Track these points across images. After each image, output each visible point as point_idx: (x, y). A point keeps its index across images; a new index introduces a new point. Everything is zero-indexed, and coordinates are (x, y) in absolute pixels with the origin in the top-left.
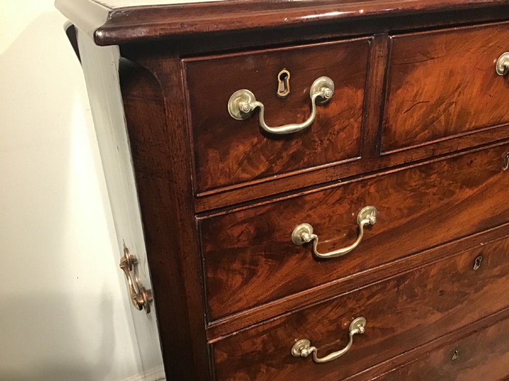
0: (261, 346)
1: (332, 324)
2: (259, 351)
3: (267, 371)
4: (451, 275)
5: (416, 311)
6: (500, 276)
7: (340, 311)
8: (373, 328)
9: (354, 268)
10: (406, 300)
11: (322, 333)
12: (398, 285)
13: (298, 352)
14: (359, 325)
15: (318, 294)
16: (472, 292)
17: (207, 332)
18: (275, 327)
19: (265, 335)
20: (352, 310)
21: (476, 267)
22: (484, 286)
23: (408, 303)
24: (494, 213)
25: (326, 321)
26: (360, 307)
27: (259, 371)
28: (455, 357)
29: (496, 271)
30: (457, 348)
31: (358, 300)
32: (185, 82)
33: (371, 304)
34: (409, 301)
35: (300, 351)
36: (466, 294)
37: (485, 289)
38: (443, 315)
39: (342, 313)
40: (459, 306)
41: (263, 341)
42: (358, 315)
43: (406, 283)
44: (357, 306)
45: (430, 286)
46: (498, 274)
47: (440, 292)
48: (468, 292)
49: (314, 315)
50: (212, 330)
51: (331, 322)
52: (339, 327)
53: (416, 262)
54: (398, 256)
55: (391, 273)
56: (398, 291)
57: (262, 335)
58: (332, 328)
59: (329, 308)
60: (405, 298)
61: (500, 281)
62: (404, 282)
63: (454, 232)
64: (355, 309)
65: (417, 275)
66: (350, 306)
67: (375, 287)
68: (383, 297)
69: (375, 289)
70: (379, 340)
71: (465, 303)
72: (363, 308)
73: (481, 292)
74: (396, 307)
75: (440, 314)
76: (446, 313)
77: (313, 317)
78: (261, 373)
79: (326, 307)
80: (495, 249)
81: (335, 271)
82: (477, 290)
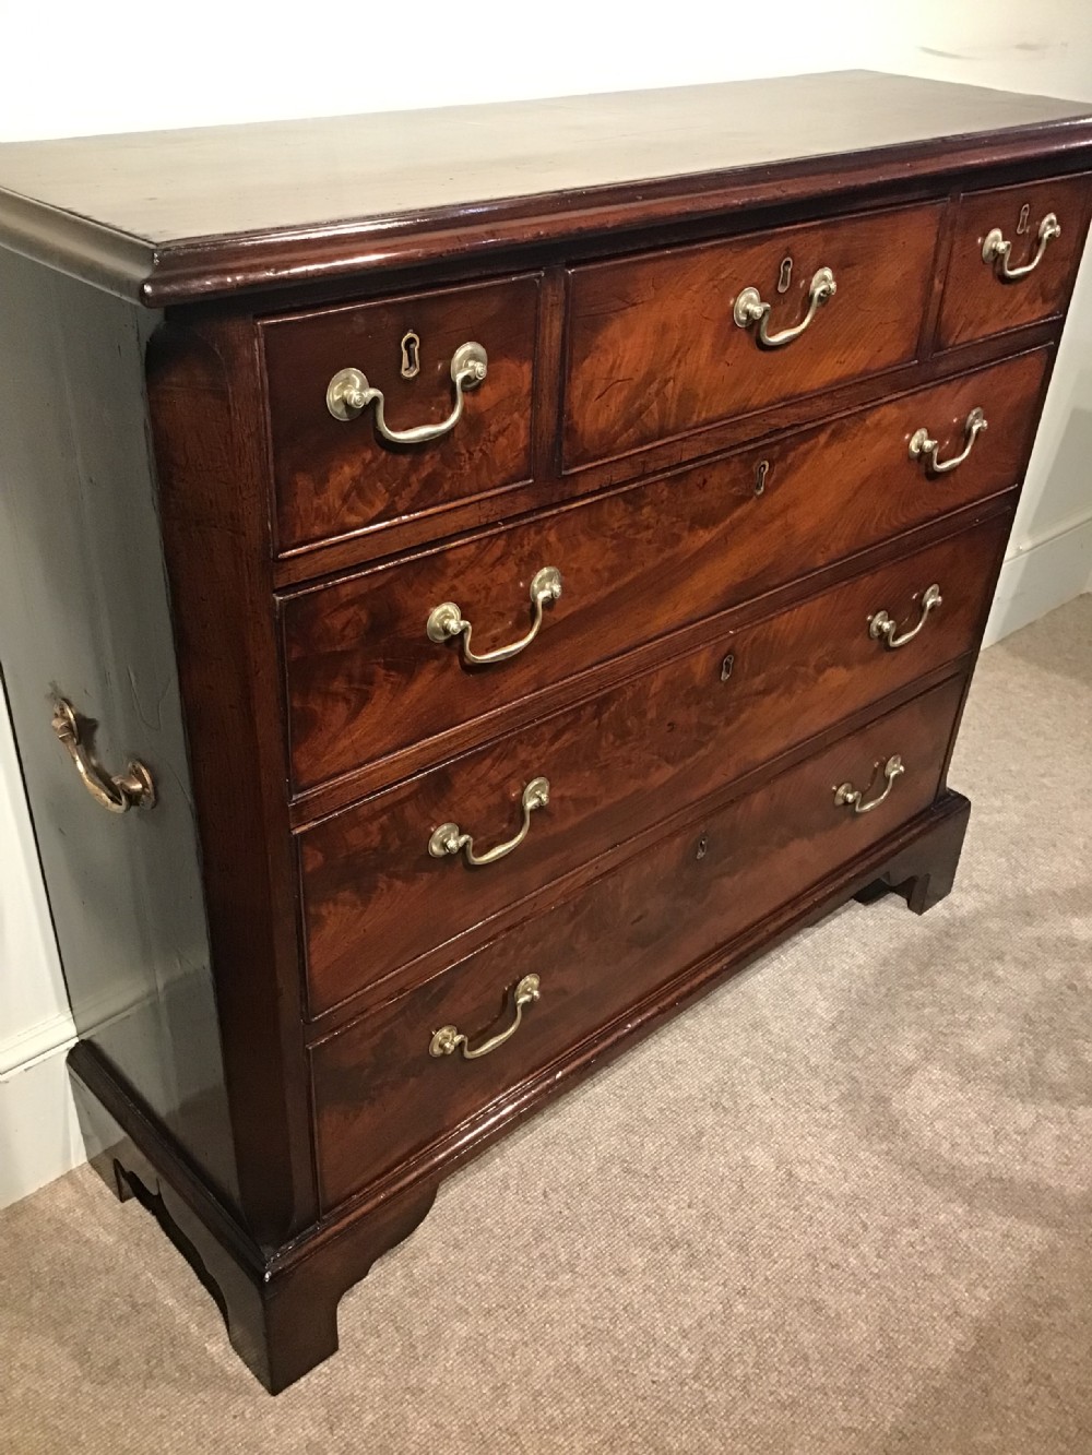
0: (379, 837)
1: (494, 792)
2: (375, 849)
3: (390, 887)
4: (684, 691)
5: (630, 762)
6: (766, 692)
7: (507, 766)
8: (562, 798)
9: (527, 683)
10: (613, 743)
11: (478, 811)
12: (597, 715)
13: (440, 848)
14: (538, 793)
15: (471, 735)
16: (722, 724)
17: (291, 813)
18: (401, 802)
19: (385, 817)
20: (525, 764)
21: (725, 676)
22: (741, 711)
23: (618, 748)
24: (746, 574)
25: (484, 788)
26: (539, 758)
27: (376, 887)
28: (701, 854)
29: (758, 682)
30: (704, 836)
31: (535, 745)
32: (263, 358)
33: (557, 750)
34: (617, 744)
35: (444, 846)
36: (711, 728)
37: (743, 717)
38: (677, 770)
39: (510, 771)
40: (703, 752)
41: (382, 828)
42: (535, 774)
43: (613, 709)
44: (534, 756)
45: (652, 715)
46: (761, 688)
47: (669, 725)
48: (714, 723)
49: (465, 776)
50: (299, 807)
51: (494, 788)
52: (505, 796)
53: (627, 669)
54: (597, 658)
55: (588, 690)
56: (599, 725)
57: (380, 817)
58: (494, 799)
59: (488, 762)
60: (611, 738)
61: (768, 700)
62: (609, 709)
63: (684, 609)
64: (530, 762)
65: (629, 694)
66: (523, 756)
67: (562, 719)
68: (576, 738)
69: (562, 723)
70: (573, 821)
71: (711, 745)
72: (543, 761)
73: (735, 726)
74: (598, 757)
75: (671, 768)
76: (681, 766)
77: (461, 781)
78: (379, 891)
79: (484, 759)
80: (755, 639)
81: (497, 691)
82: (728, 722)
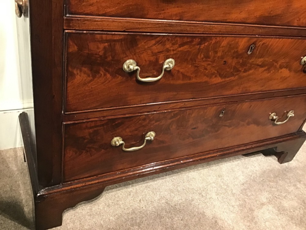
0: (103, 52)
1: (153, 56)
2: (101, 56)
3: (105, 75)
4: (233, 51)
5: (206, 69)
6: (261, 66)
7: (159, 48)
8: (178, 71)
9: (176, 15)
10: (202, 59)
11: (145, 60)
12: (200, 44)
13: (127, 68)
14: (169, 64)
15: (149, 26)
16: (243, 71)
17: (64, 22)
18: (115, 41)
19: (106, 44)
20: (168, 50)
21: (249, 53)
22: (250, 69)
23: (203, 61)
24: (270, 13)
25: (149, 52)
26: (173, 50)
27: (99, 73)
28: (221, 115)
29: (260, 61)
30: (224, 109)
31: (173, 44)
33: (181, 51)
34: (204, 59)
35: (129, 67)
36: (238, 71)
37: (251, 72)
38: (221, 81)
39: (161, 50)
40: (232, 78)
41: (105, 48)
42: (171, 56)
43: (206, 44)
44: (172, 49)
45: (219, 54)
46: (260, 64)
47: (224, 62)
48: (240, 69)
49: (143, 43)
50: (69, 20)
51: (154, 54)
52: (157, 60)
53: (216, 30)
54: (206, 19)
55: (198, 31)
56: (199, 48)
57: (105, 43)
58: (152, 59)
59: (153, 42)
60: (202, 56)
61: (261, 69)
62: (205, 43)
63: (243, 16)
64: (170, 50)
65: (213, 41)
66: (168, 46)
67: (186, 38)
68: (189, 49)
69: (186, 40)
70: (180, 82)
71: (237, 77)
72: (175, 52)
73: (247, 73)
74: (195, 61)
75: (220, 79)
76: (224, 80)
77: (142, 44)
78: (100, 75)
79: (152, 40)
80: (264, 44)
81: (163, 12)
82: (245, 71)
